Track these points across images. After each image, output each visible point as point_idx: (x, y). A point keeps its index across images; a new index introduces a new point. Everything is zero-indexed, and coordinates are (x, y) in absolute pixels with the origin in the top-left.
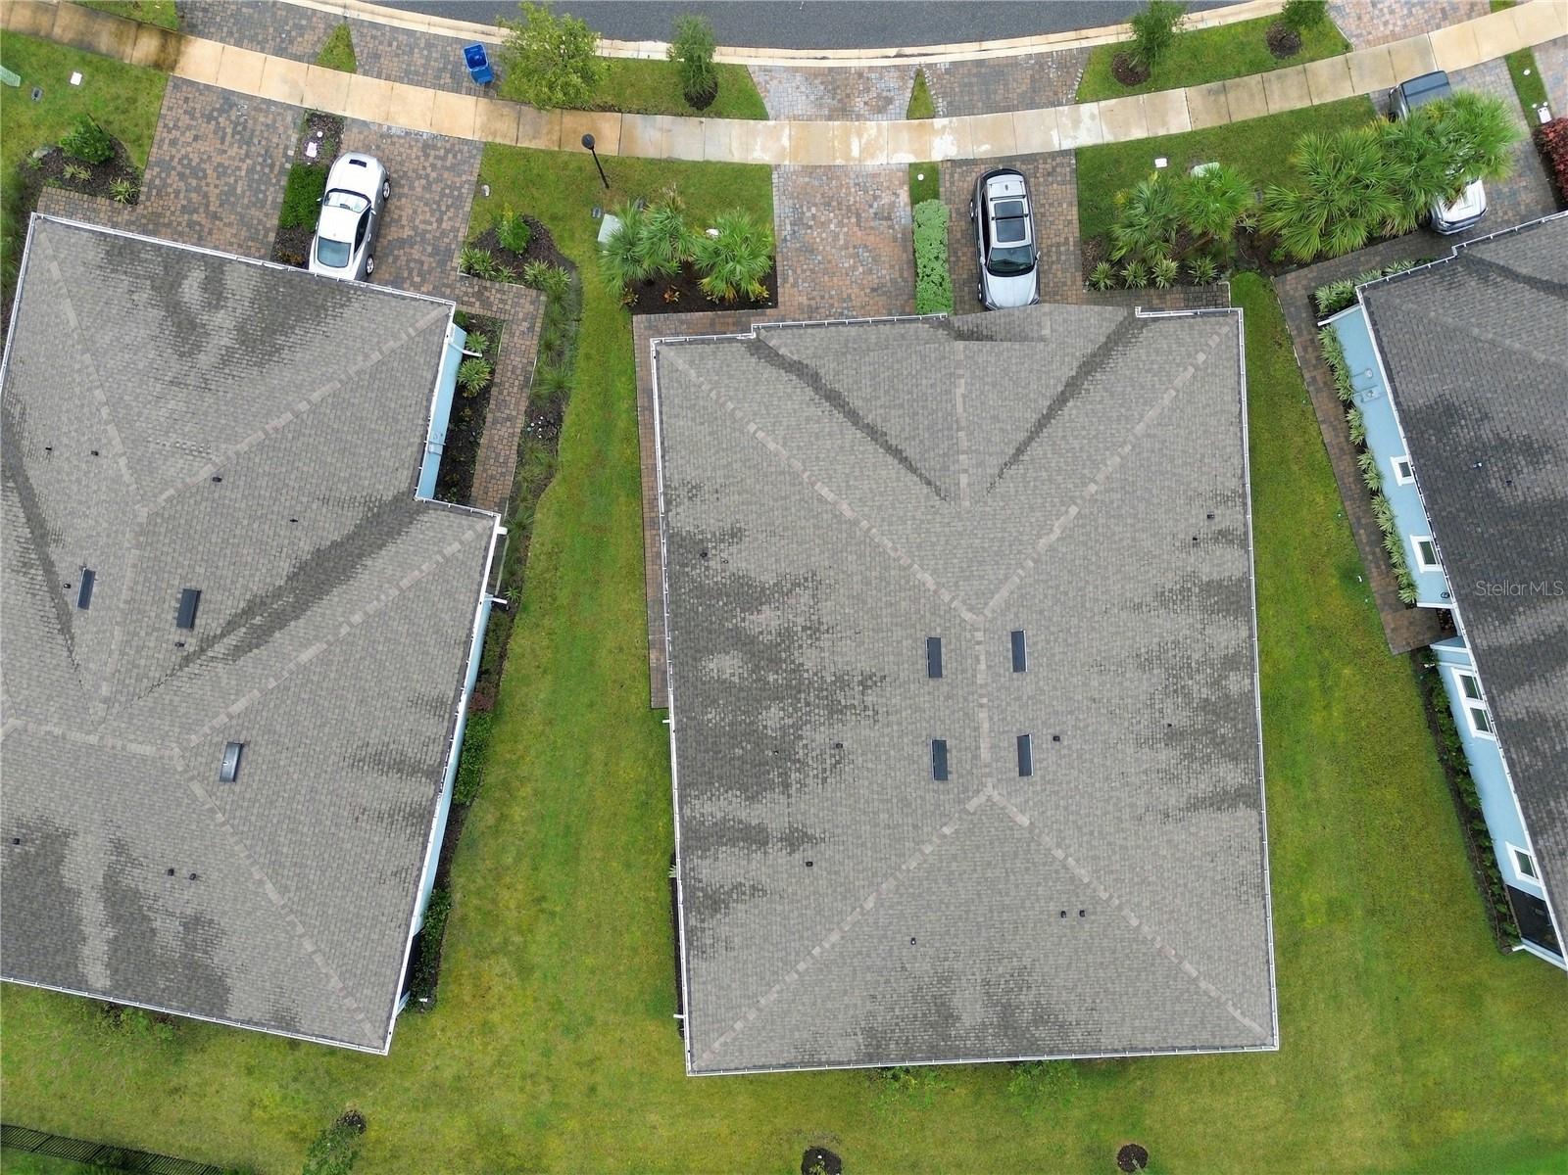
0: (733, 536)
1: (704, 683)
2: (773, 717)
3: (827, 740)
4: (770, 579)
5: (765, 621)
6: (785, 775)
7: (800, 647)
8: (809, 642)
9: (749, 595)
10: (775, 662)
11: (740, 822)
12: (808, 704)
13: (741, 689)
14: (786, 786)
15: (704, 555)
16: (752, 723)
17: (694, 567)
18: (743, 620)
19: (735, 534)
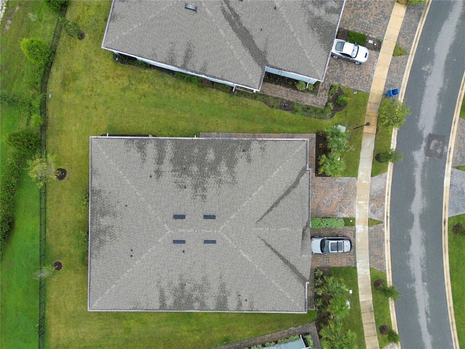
0: (249, 160)
1: (206, 148)
2: (195, 168)
3: (187, 184)
4: (236, 170)
5: (223, 168)
6: (178, 170)
7: (215, 178)
8: (216, 180)
9: (231, 164)
10: (211, 170)
11: (164, 157)
12: (198, 179)
13: (204, 159)
14: (174, 171)
15: (244, 151)
16: (194, 162)
17: (241, 148)
18: (224, 161)
19: (249, 161)
